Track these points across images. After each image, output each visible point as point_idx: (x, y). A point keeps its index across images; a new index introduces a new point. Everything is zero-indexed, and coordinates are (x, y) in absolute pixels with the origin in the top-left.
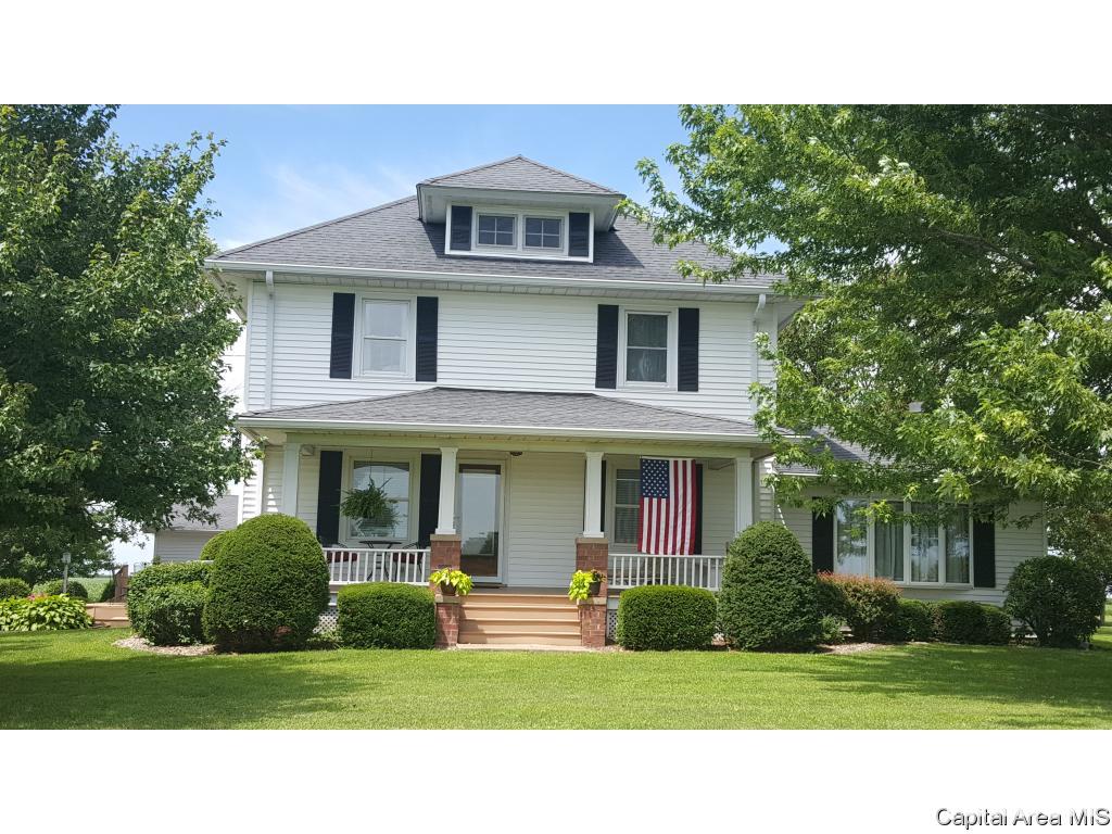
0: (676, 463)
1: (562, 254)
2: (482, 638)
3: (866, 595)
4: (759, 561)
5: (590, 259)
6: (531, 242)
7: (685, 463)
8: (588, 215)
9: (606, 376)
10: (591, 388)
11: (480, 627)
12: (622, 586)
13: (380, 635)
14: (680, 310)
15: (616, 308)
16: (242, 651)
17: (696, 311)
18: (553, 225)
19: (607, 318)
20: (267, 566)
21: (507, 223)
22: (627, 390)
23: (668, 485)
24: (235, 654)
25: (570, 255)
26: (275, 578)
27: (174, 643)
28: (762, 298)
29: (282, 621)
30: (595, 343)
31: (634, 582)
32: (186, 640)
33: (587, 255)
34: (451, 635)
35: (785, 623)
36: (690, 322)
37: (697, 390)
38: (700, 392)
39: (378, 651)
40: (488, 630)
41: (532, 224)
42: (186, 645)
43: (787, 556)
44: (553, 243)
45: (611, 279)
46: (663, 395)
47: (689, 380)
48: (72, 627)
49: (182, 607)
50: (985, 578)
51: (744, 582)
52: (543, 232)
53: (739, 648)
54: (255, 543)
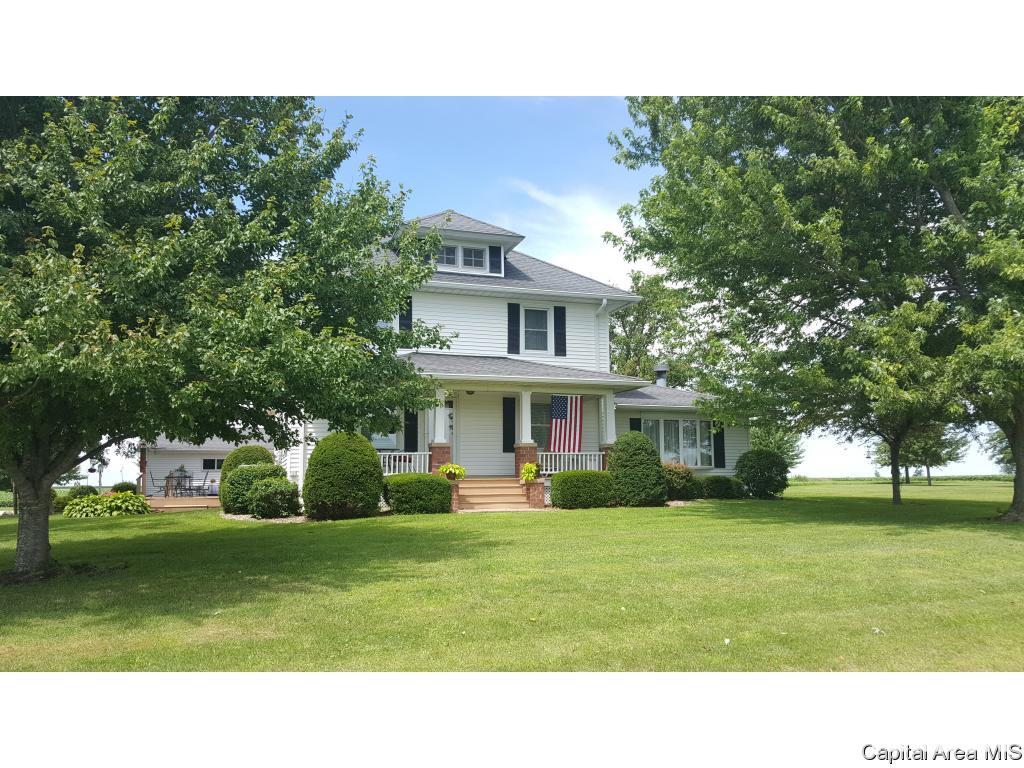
0: (572, 398)
1: (486, 271)
2: (471, 505)
3: (676, 473)
4: (634, 454)
5: (502, 275)
6: (467, 263)
7: (576, 398)
8: (500, 248)
9: (513, 347)
10: (504, 353)
11: (468, 499)
12: (553, 472)
13: (421, 506)
14: (555, 308)
15: (518, 305)
16: (334, 519)
17: (564, 308)
18: (479, 253)
19: (513, 311)
20: (351, 464)
21: (451, 251)
22: (525, 355)
23: (566, 411)
24: (330, 521)
25: (491, 272)
26: (357, 471)
27: (277, 515)
28: (605, 301)
29: (362, 499)
30: (507, 326)
31: (555, 469)
32: (285, 514)
33: (500, 272)
34: (454, 506)
35: (652, 489)
36: (560, 315)
37: (565, 355)
38: (567, 356)
39: (421, 516)
40: (472, 500)
41: (467, 252)
42: (285, 517)
43: (650, 451)
44: (479, 264)
45: (514, 288)
46: (547, 357)
47: (561, 350)
48: (140, 512)
49: (282, 493)
50: (720, 462)
51: (627, 466)
52: (473, 257)
53: (625, 505)
54: (341, 448)
